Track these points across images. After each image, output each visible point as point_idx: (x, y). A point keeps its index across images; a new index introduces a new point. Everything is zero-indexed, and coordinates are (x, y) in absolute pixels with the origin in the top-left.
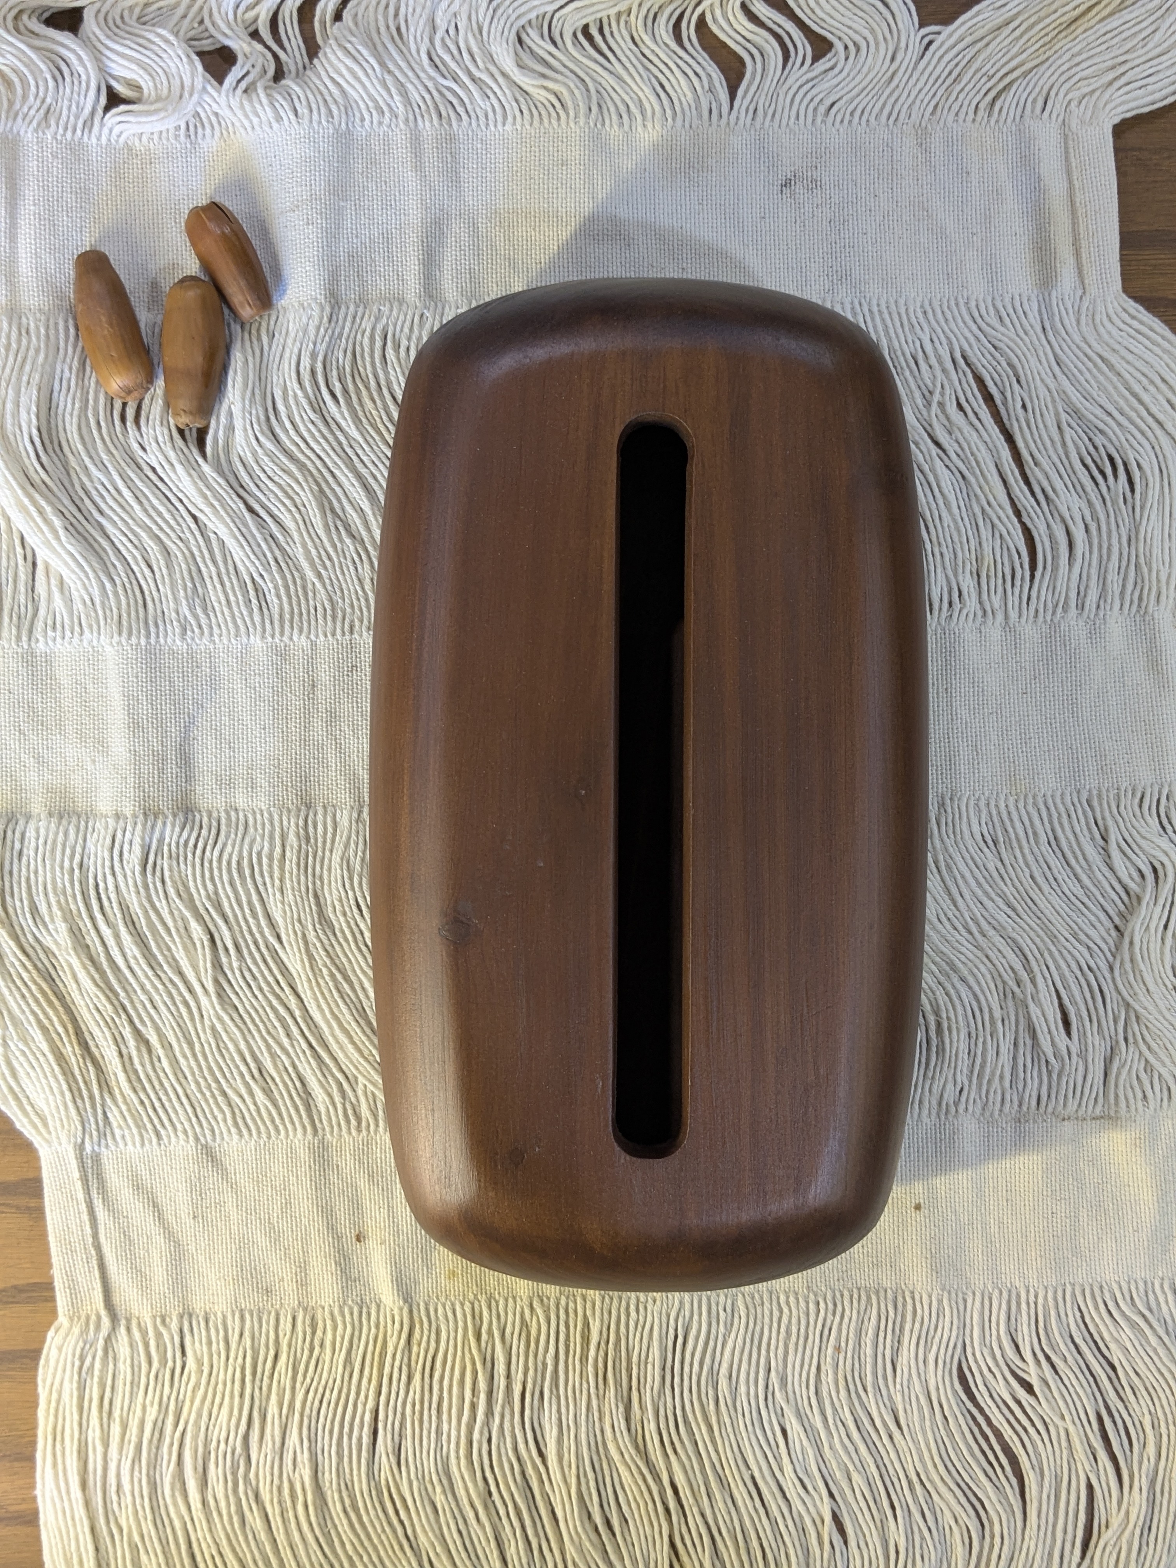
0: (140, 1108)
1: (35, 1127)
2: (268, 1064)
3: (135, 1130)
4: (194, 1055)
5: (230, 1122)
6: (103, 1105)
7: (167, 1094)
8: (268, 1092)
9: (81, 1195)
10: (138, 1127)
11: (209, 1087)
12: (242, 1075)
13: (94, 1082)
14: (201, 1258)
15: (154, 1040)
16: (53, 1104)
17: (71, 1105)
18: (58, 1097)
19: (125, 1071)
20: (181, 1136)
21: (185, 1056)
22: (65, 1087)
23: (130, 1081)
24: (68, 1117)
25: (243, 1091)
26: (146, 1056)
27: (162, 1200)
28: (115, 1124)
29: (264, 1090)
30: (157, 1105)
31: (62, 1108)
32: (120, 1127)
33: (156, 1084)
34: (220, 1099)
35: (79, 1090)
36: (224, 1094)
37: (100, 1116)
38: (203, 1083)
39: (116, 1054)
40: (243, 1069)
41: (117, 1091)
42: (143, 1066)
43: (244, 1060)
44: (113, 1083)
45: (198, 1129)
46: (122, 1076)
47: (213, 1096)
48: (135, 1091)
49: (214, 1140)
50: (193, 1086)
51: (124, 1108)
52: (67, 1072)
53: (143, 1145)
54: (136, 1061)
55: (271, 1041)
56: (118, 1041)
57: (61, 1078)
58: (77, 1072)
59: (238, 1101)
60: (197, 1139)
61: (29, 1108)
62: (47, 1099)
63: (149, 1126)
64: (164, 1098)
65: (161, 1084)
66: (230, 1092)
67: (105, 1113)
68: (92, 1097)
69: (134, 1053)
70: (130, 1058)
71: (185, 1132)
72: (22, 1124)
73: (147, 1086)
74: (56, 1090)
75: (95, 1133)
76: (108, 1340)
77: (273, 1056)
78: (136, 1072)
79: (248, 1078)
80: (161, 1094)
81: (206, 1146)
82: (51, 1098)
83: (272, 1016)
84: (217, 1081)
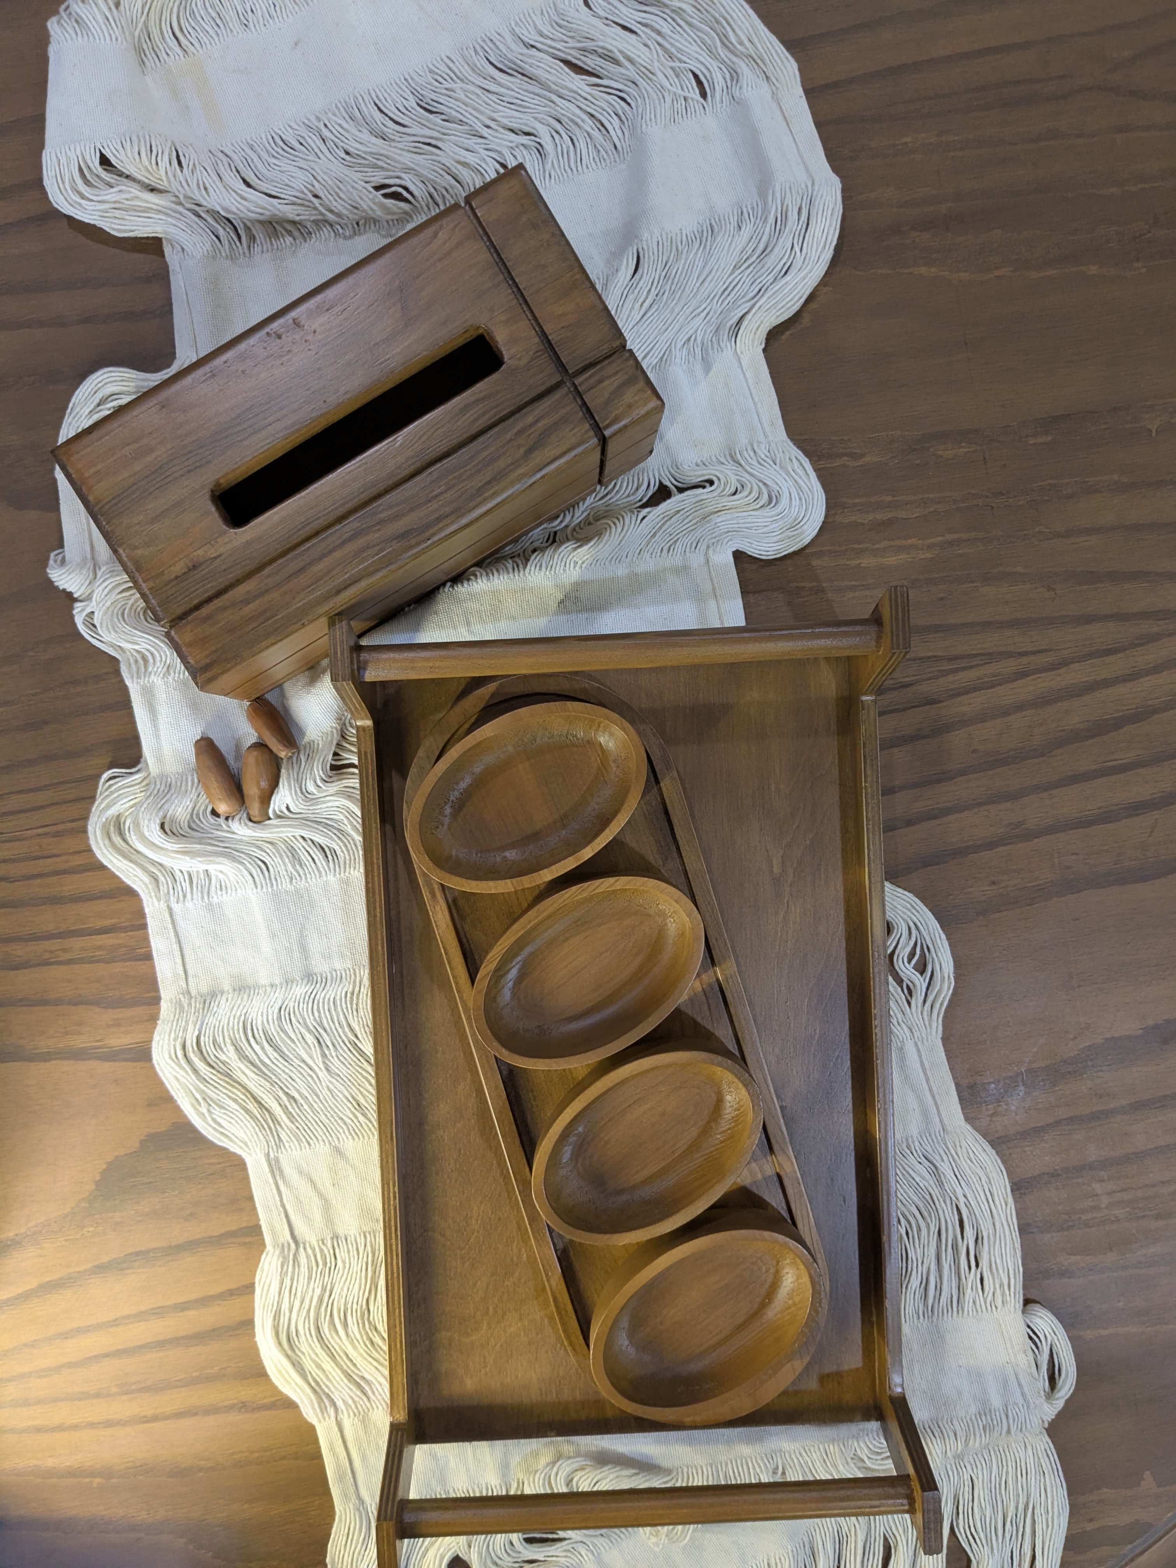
0: (297, 1131)
1: (241, 1148)
2: (362, 1101)
3: (296, 1143)
4: (321, 1101)
5: (347, 1133)
6: (277, 1131)
7: (310, 1122)
8: (365, 1115)
9: (271, 1180)
10: (297, 1140)
11: (332, 1116)
12: (350, 1109)
13: (269, 1120)
14: (340, 1207)
15: (297, 1096)
16: (249, 1134)
17: (259, 1133)
18: (252, 1130)
19: (285, 1113)
20: (321, 1142)
21: (315, 1102)
22: (254, 1125)
23: (289, 1118)
24: (259, 1140)
25: (351, 1116)
26: (294, 1104)
27: (315, 1178)
28: (284, 1141)
29: (363, 1114)
30: (306, 1128)
31: (255, 1136)
32: (287, 1142)
33: (303, 1117)
34: (339, 1121)
35: (262, 1125)
36: (342, 1119)
37: (276, 1137)
38: (328, 1115)
39: (278, 1105)
40: (349, 1105)
41: (283, 1124)
42: (294, 1109)
43: (349, 1100)
44: (280, 1120)
45: (330, 1138)
46: (284, 1116)
47: (335, 1120)
48: (293, 1123)
49: (339, 1143)
50: (323, 1116)
51: (288, 1132)
52: (253, 1117)
53: (301, 1149)
54: (289, 1107)
55: (362, 1089)
56: (278, 1099)
57: (251, 1120)
58: (259, 1116)
59: (350, 1121)
60: (330, 1143)
61: (235, 1139)
62: (245, 1132)
63: (303, 1139)
64: (309, 1124)
65: (306, 1117)
66: (344, 1117)
67: (278, 1135)
68: (270, 1128)
69: (288, 1104)
70: (286, 1107)
71: (323, 1141)
72: (233, 1148)
73: (299, 1119)
74: (250, 1127)
75: (275, 1147)
76: (295, 1255)
77: (364, 1096)
78: (291, 1113)
79: (353, 1109)
80: (307, 1122)
81: (335, 1147)
82: (247, 1131)
83: (359, 1076)
84: (335, 1112)
